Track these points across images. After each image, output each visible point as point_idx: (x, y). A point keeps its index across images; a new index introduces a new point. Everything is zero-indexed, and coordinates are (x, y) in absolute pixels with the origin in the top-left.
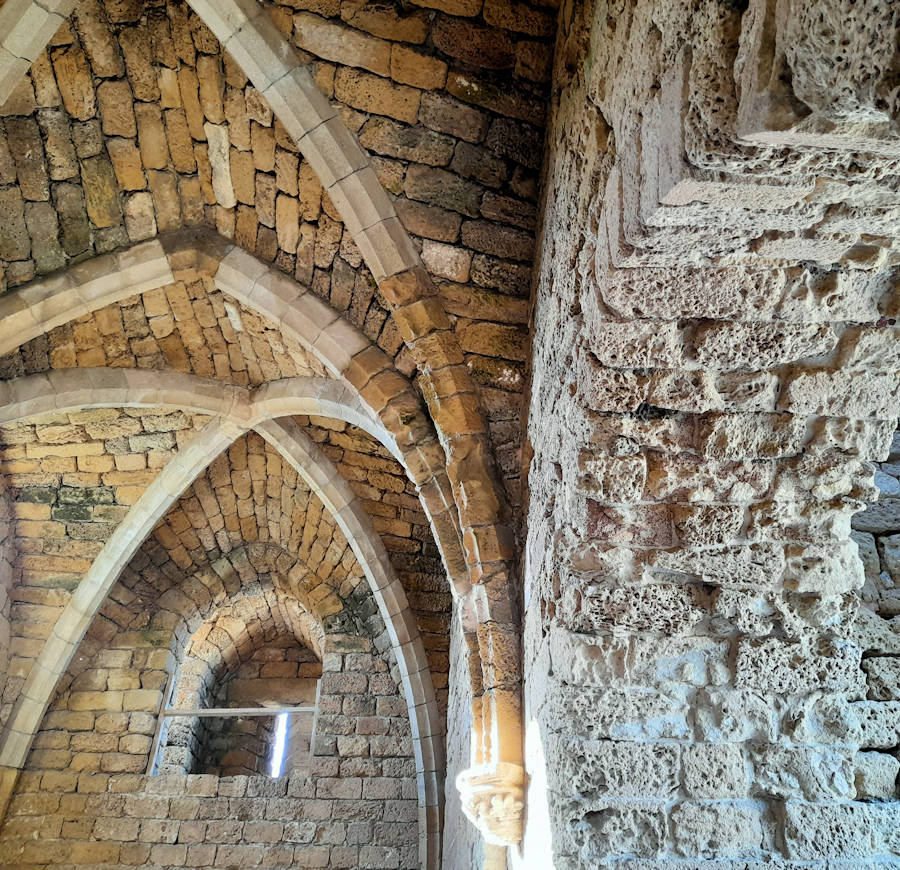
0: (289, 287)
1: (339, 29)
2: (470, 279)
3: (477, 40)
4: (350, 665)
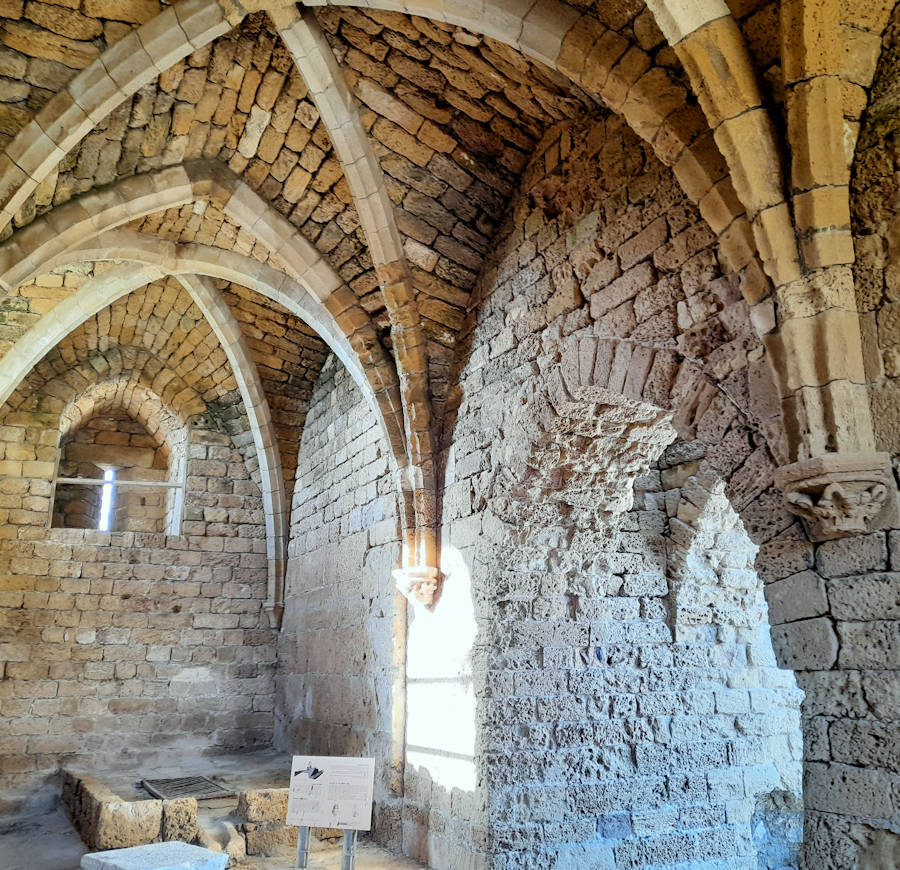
0: (283, 225)
1: (391, 98)
2: (434, 270)
3: (483, 138)
4: (213, 455)
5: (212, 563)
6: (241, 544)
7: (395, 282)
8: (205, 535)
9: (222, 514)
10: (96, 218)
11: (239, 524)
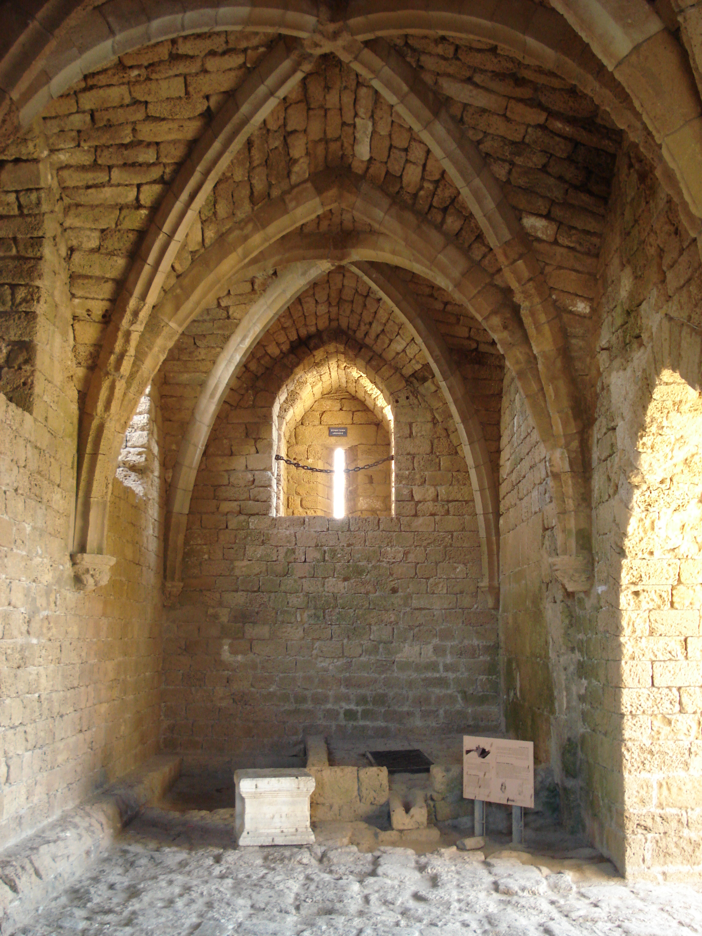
0: (409, 216)
1: (471, 87)
2: (556, 239)
5: (424, 544)
6: (452, 522)
7: (515, 261)
8: (416, 515)
9: (431, 492)
10: (240, 250)
11: (449, 501)
